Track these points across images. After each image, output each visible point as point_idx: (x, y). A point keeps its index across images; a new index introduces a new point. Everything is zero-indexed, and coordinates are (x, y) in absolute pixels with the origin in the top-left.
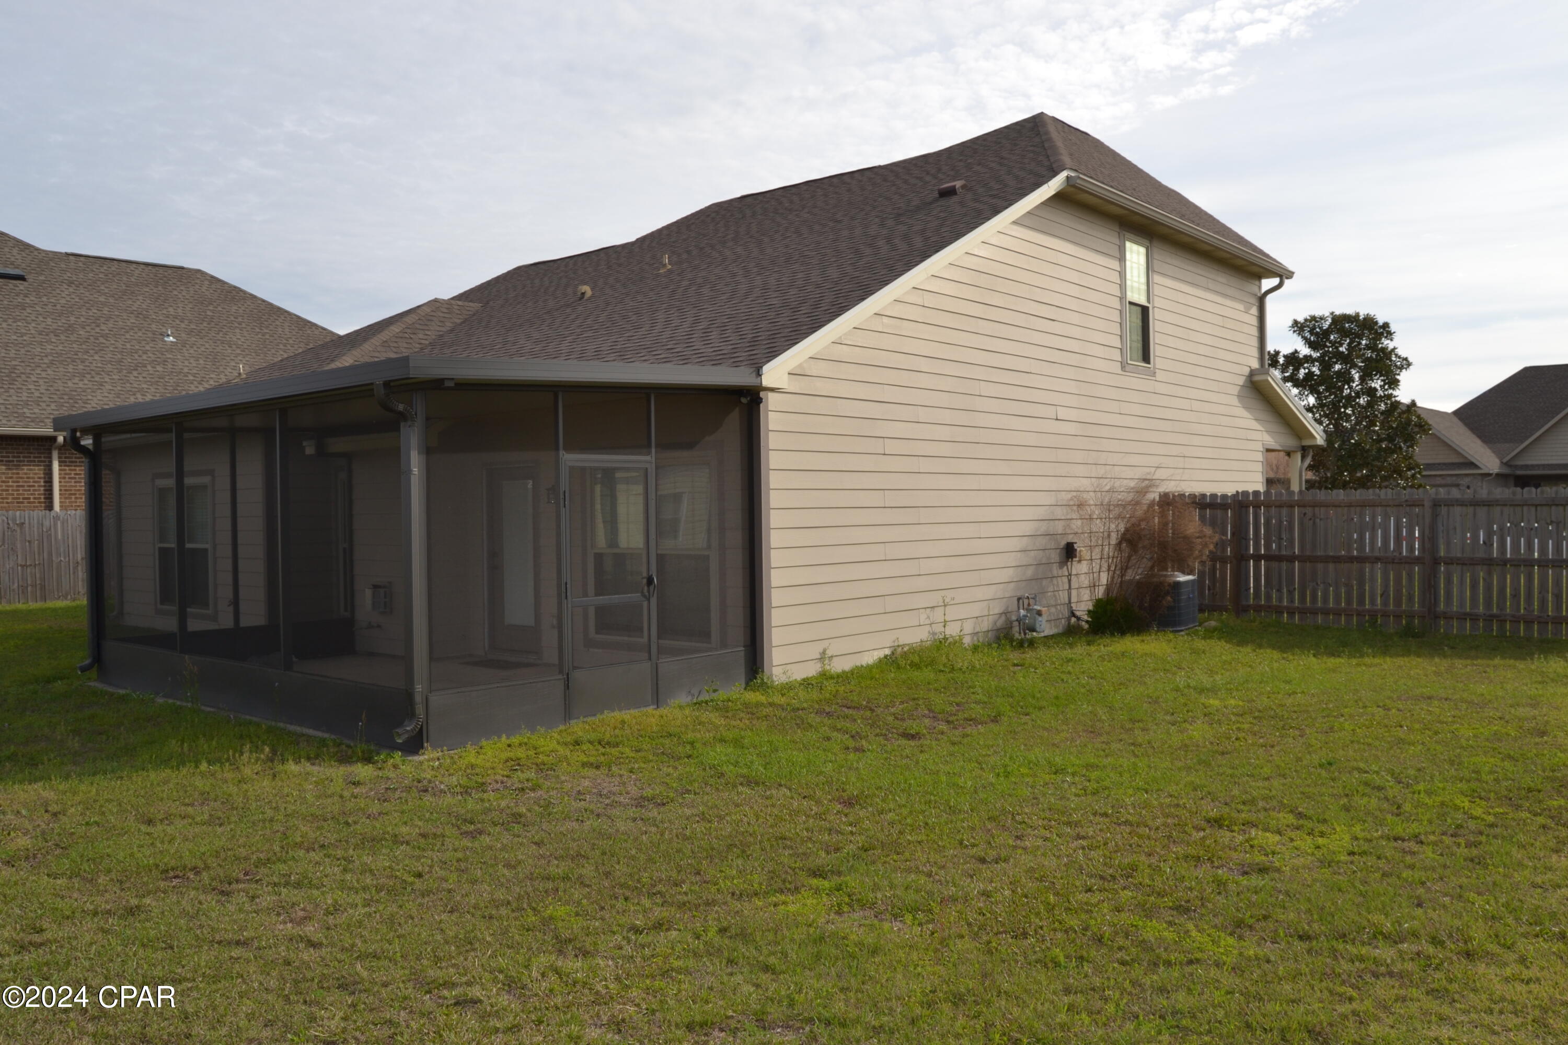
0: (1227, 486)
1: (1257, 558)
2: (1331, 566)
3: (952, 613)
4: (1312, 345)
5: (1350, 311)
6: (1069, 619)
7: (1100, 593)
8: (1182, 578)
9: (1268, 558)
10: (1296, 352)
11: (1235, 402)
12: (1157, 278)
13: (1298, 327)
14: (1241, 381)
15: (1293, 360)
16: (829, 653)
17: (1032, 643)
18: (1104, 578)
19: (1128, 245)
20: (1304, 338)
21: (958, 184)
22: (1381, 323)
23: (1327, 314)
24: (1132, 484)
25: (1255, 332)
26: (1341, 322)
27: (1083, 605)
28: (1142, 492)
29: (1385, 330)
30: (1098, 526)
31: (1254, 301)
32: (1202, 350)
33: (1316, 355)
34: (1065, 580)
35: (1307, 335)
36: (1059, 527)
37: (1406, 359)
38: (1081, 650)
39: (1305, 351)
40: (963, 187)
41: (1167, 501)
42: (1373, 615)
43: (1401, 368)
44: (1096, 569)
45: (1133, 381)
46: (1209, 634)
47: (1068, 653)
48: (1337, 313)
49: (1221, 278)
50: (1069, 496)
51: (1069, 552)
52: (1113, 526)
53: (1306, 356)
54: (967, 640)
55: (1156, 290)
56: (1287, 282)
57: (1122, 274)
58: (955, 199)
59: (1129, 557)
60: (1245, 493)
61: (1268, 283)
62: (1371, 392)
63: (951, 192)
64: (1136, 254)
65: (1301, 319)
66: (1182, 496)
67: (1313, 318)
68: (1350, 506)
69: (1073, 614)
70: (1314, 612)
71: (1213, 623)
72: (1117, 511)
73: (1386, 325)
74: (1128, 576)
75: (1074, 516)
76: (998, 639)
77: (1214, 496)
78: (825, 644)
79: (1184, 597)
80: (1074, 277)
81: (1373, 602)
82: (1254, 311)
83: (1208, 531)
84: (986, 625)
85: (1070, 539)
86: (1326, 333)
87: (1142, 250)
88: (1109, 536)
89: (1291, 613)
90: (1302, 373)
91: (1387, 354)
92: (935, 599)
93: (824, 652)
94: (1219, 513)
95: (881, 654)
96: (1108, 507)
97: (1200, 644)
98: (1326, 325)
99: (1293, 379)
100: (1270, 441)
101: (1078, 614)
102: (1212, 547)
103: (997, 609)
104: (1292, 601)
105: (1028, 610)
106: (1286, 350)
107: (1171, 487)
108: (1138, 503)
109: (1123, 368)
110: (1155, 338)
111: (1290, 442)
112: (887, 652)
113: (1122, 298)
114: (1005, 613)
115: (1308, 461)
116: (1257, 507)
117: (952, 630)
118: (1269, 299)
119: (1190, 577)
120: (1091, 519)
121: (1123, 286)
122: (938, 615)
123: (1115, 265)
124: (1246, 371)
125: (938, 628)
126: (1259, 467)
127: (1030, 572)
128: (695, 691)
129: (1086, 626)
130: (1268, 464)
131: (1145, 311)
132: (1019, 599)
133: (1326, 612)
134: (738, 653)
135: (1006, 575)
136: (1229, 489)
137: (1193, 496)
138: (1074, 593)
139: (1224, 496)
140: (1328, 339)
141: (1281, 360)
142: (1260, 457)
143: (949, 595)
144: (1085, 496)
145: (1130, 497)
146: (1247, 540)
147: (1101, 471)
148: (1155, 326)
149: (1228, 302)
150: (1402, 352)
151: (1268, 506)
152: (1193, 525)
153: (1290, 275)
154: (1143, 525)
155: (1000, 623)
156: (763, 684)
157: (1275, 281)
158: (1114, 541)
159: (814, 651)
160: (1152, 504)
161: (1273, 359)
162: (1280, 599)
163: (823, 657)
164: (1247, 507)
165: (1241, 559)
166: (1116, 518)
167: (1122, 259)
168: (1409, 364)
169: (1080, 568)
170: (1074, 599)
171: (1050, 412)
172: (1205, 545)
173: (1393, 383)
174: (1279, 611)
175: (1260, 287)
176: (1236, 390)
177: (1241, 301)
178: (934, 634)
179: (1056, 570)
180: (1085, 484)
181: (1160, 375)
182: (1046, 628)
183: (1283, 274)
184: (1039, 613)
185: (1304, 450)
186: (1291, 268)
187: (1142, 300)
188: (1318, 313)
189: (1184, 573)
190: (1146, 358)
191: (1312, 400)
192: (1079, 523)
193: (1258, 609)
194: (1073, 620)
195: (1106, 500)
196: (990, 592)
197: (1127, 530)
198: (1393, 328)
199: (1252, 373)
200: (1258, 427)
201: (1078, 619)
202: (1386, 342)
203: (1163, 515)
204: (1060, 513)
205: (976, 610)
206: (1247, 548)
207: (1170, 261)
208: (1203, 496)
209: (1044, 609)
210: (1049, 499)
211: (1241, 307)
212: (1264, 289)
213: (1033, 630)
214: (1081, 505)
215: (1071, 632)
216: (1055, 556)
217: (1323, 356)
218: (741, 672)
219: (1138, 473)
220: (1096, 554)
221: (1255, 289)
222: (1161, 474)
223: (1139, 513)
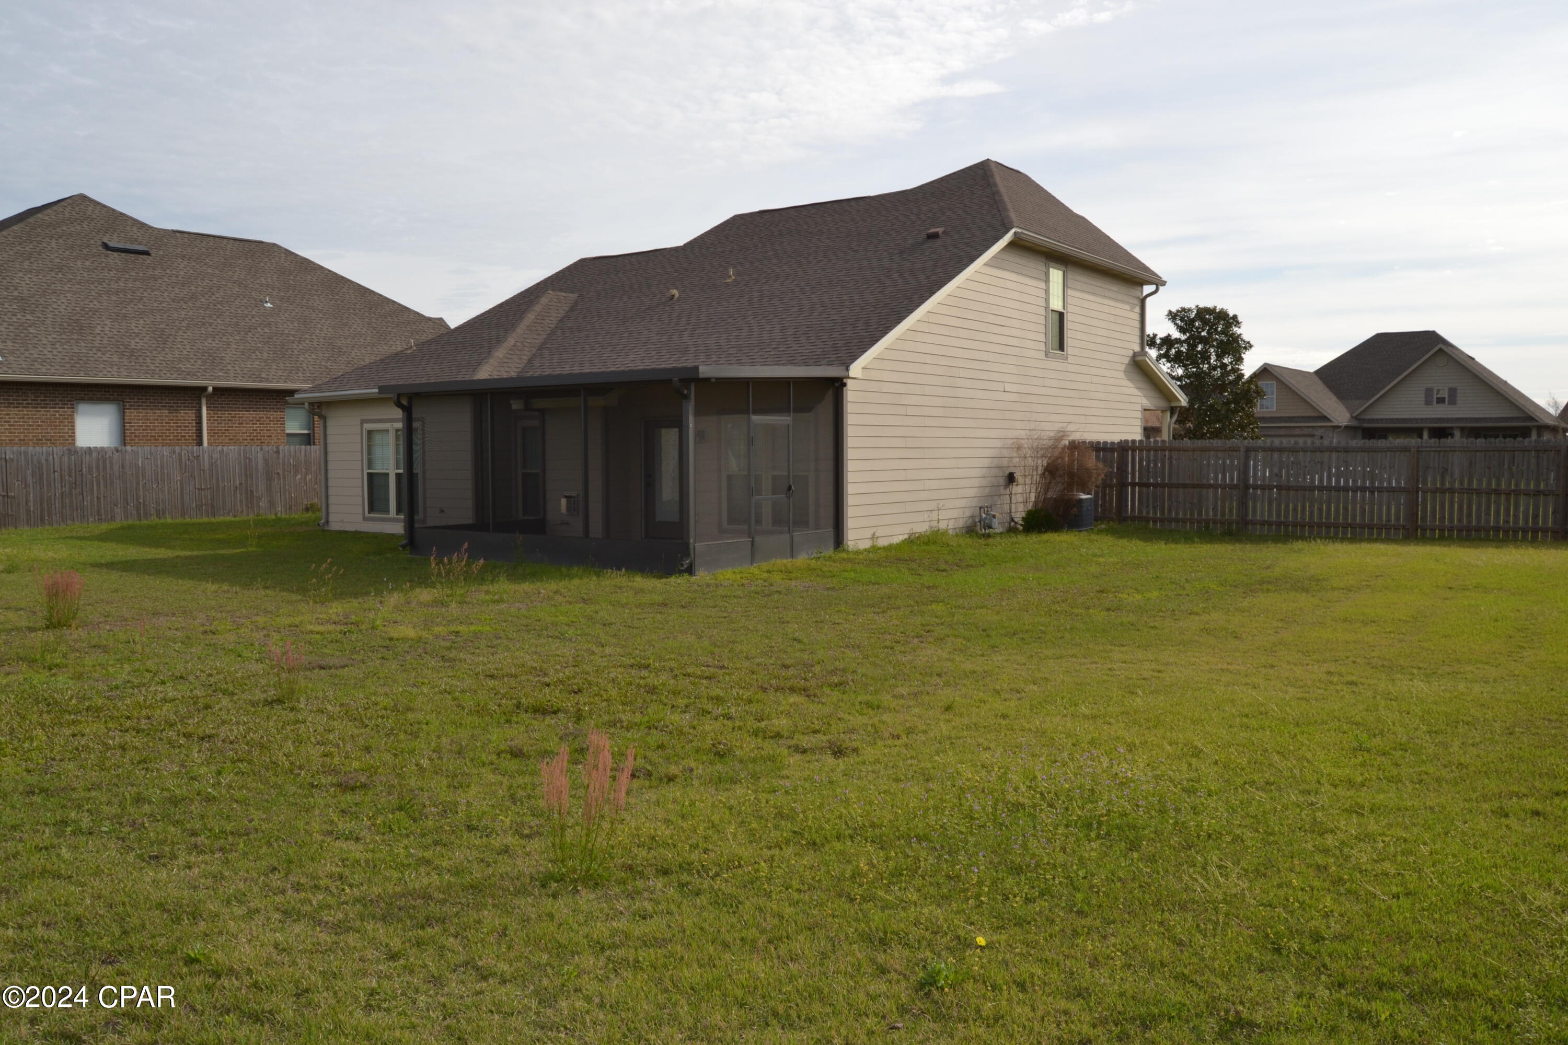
0: (1114, 437)
1: (1133, 485)
2: (1181, 490)
3: (944, 515)
4: (1182, 330)
5: (1210, 305)
6: (1010, 523)
7: (1030, 506)
8: (1084, 496)
9: (1141, 485)
10: (1169, 335)
11: (1122, 375)
12: (1070, 292)
13: (1172, 316)
14: (1127, 361)
15: (1168, 341)
16: (877, 535)
17: (989, 536)
18: (1033, 498)
19: (1051, 270)
20: (1176, 324)
21: (940, 230)
22: (1231, 315)
23: (1193, 307)
24: (1052, 434)
25: (1137, 324)
26: (1202, 312)
27: (1019, 514)
28: (1058, 439)
29: (1235, 321)
30: (1030, 461)
31: (1137, 302)
32: (1100, 340)
33: (1183, 337)
34: (1008, 497)
35: (1179, 322)
36: (1005, 462)
37: (1249, 343)
38: (1021, 538)
39: (1176, 334)
40: (944, 232)
41: (1074, 446)
42: (1207, 522)
43: (1245, 348)
44: (1028, 491)
45: (1052, 364)
46: (1100, 532)
47: (1014, 539)
48: (1201, 306)
49: (1114, 288)
50: (1012, 441)
51: (1011, 478)
52: (1040, 461)
53: (1176, 339)
54: (951, 532)
55: (1070, 300)
56: (1161, 288)
57: (1047, 291)
58: (938, 242)
59: (1050, 483)
60: (1126, 441)
61: (1147, 289)
62: (1224, 366)
63: (935, 236)
64: (1056, 275)
65: (1174, 310)
66: (1084, 442)
67: (1183, 310)
68: (1194, 450)
69: (1013, 520)
70: (1170, 521)
71: (1103, 526)
72: (1042, 452)
73: (1235, 317)
74: (1049, 495)
75: (1015, 454)
76: (967, 532)
77: (1105, 443)
78: (874, 530)
79: (1085, 509)
80: (1016, 296)
81: (1207, 514)
82: (1138, 309)
83: (1101, 465)
84: (961, 523)
85: (1011, 470)
86: (1193, 321)
87: (1060, 273)
88: (1037, 467)
89: (1155, 522)
90: (1173, 351)
91: (1236, 338)
92: (933, 505)
93: (874, 534)
94: (1109, 455)
95: (901, 538)
96: (1036, 449)
97: (1094, 537)
98: (1193, 315)
99: (1166, 356)
100: (1146, 403)
101: (1016, 520)
102: (1103, 476)
103: (968, 513)
104: (1156, 514)
105: (987, 514)
106: (1162, 334)
107: (1077, 437)
108: (1056, 447)
109: (1046, 355)
110: (1068, 334)
111: (1162, 404)
112: (906, 536)
113: (1047, 308)
114: (972, 517)
115: (1175, 418)
116: (1134, 451)
117: (943, 525)
118: (1148, 300)
119: (1089, 496)
120: (1025, 457)
121: (1047, 300)
122: (934, 516)
123: (1043, 285)
124: (1131, 353)
125: (935, 524)
126: (1138, 422)
127: (987, 491)
128: (810, 552)
129: (1021, 528)
130: (1145, 420)
131: (1061, 315)
132: (980, 508)
133: (1177, 521)
134: (830, 532)
135: (971, 492)
136: (1116, 438)
137: (1091, 443)
138: (1013, 506)
139: (1113, 443)
140: (1194, 326)
141: (1158, 341)
142: (1139, 415)
143: (941, 503)
144: (1022, 441)
145: (1051, 443)
146: (1127, 472)
147: (1032, 425)
148: (1068, 325)
149: (1119, 305)
150: (1246, 337)
151: (1141, 450)
152: (1091, 461)
153: (1164, 283)
154: (1059, 461)
155: (970, 522)
156: (844, 550)
157: (1153, 288)
158: (1040, 472)
159: (868, 533)
160: (1063, 449)
161: (1152, 342)
162: (1148, 513)
163: (873, 537)
164: (1127, 451)
165: (1123, 485)
166: (1042, 456)
167: (1047, 281)
168: (1251, 346)
169: (1017, 489)
170: (1013, 510)
171: (1000, 387)
172: (1099, 475)
173: (1240, 360)
174: (1147, 520)
175: (1142, 292)
176: (1123, 367)
177: (1128, 303)
178: (931, 527)
179: (1002, 491)
180: (1022, 434)
181: (1070, 359)
182: (998, 528)
183: (1159, 282)
184: (994, 517)
185: (1172, 410)
186: (1164, 279)
187: (1060, 309)
188: (1187, 306)
189: (1084, 493)
190: (1061, 347)
191: (1180, 372)
192: (1017, 459)
193: (1133, 519)
194: (1013, 524)
195: (1035, 444)
196: (963, 503)
197: (1049, 464)
198: (1240, 319)
199: (1135, 355)
200: (1140, 394)
201: (1016, 523)
202: (1235, 329)
203: (1072, 454)
204: (1005, 453)
205: (955, 514)
206: (1127, 478)
207: (1079, 279)
208: (1099, 443)
209: (997, 514)
210: (998, 444)
211: (1127, 307)
212: (1145, 293)
213: (990, 527)
214: (1019, 448)
215: (1012, 530)
216: (1002, 481)
217: (1188, 338)
218: (831, 543)
219: (1057, 427)
220: (1028, 481)
221: (1139, 294)
222: (1071, 428)
223: (1056, 454)
